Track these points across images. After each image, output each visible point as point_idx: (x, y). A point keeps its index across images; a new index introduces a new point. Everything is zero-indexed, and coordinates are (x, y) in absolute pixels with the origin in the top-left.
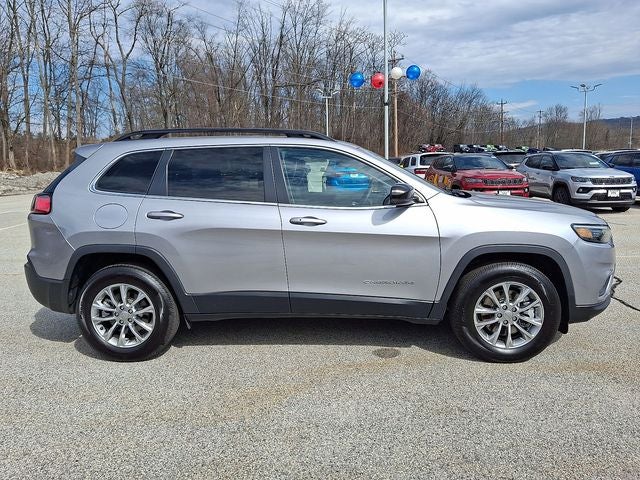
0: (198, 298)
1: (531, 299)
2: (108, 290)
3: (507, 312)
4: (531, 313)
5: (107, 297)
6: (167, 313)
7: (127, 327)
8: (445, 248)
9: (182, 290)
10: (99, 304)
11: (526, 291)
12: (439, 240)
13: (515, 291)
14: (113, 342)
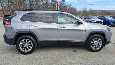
0: (41, 42)
1: (100, 41)
2: (23, 40)
3: (96, 43)
4: (100, 43)
5: (23, 42)
6: (35, 45)
7: (27, 48)
8: (87, 32)
9: (38, 40)
10: (21, 43)
11: (99, 39)
12: (85, 30)
13: (97, 39)
14: (24, 51)
